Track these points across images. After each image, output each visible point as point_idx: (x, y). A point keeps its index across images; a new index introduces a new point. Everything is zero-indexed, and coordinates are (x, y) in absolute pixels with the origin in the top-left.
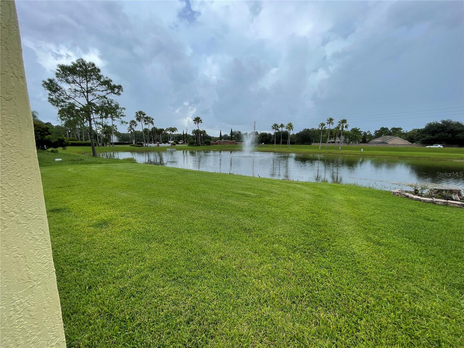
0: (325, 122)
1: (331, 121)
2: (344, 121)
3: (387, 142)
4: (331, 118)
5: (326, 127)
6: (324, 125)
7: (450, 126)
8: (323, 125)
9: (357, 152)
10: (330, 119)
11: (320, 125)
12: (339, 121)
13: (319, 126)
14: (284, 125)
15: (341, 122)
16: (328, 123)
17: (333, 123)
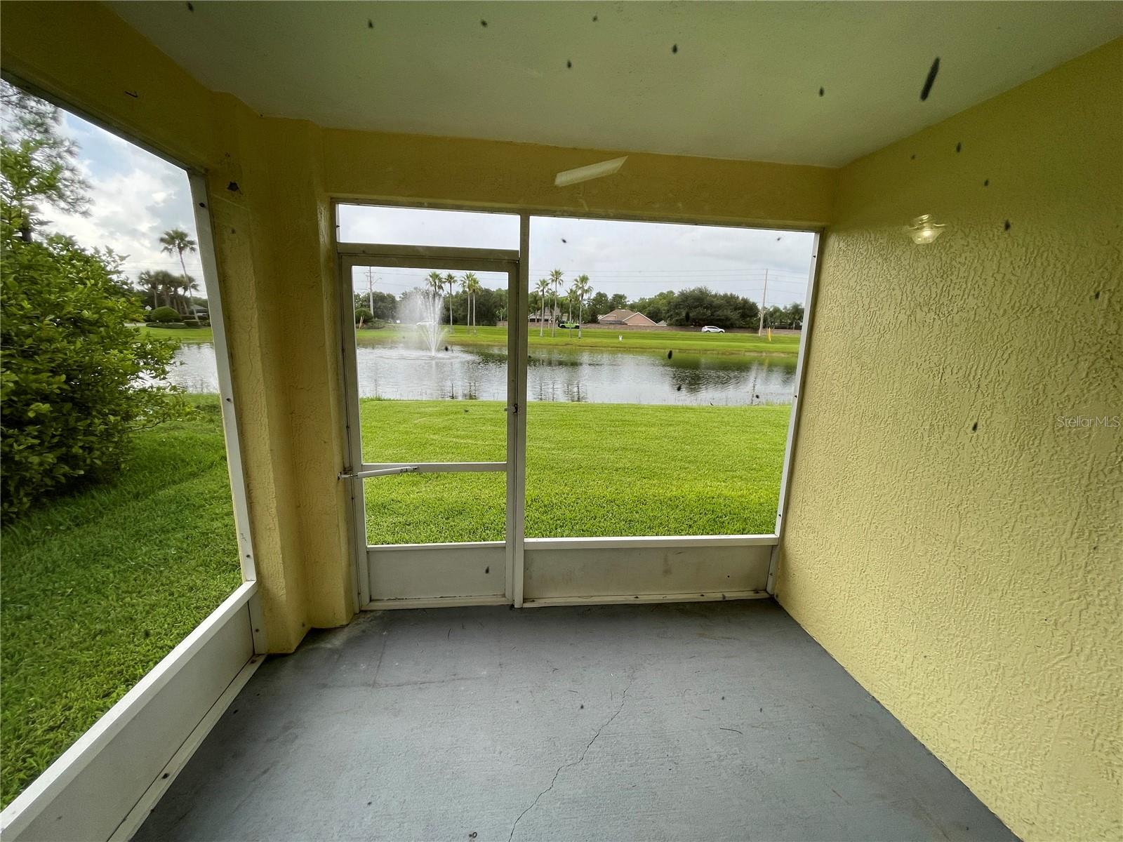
0: (548, 278)
1: (557, 275)
2: (584, 279)
3: (625, 322)
4: (558, 270)
5: (550, 290)
6: (547, 284)
8: (544, 283)
9: (614, 343)
10: (556, 272)
11: (540, 283)
12: (575, 278)
13: (538, 286)
14: (455, 279)
15: (578, 279)
16: (553, 281)
17: (562, 281)
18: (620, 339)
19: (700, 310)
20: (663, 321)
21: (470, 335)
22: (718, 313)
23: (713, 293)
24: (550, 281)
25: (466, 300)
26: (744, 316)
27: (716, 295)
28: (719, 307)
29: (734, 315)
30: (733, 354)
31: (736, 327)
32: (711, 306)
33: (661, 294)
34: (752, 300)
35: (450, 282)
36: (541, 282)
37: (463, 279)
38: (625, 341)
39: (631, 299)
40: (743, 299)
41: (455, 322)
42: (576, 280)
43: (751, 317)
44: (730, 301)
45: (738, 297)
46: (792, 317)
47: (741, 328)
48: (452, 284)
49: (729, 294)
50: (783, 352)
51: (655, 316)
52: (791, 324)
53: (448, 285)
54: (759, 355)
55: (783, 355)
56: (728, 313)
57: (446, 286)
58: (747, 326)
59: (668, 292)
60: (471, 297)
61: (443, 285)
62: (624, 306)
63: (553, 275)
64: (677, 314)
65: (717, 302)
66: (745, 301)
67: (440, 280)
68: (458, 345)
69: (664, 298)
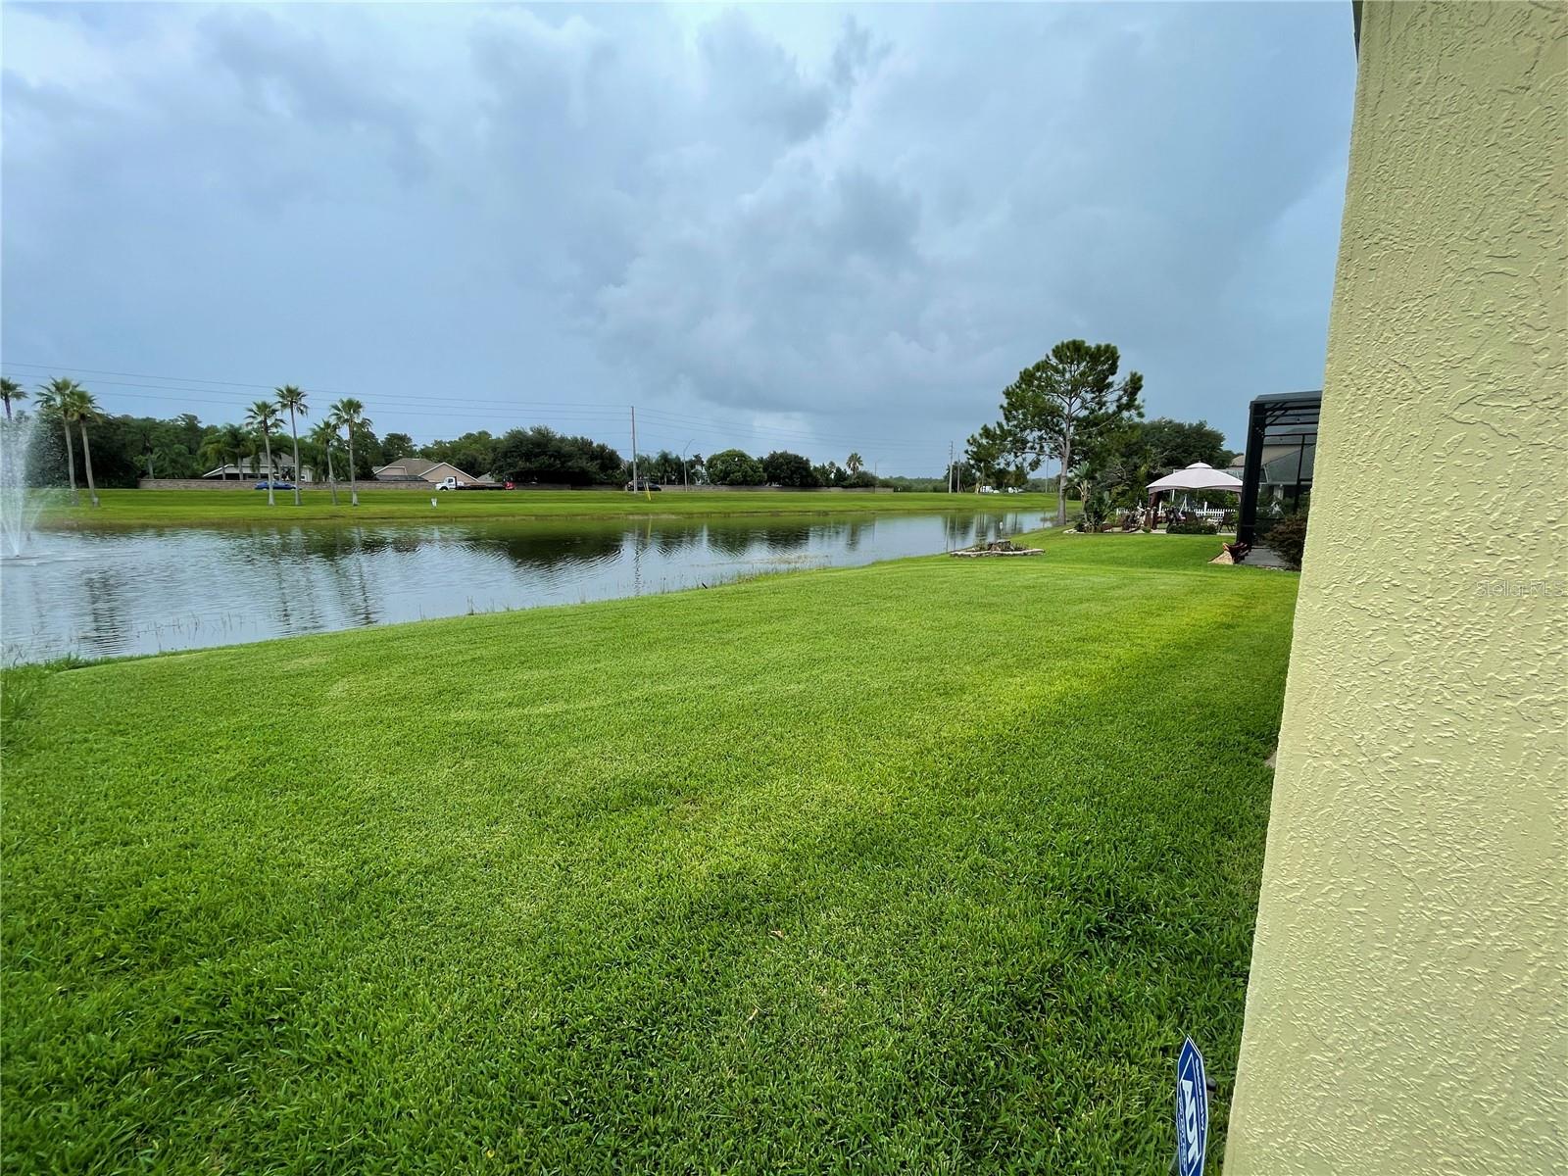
0: (273, 400)
1: (291, 397)
2: (355, 406)
3: (425, 478)
4: (293, 386)
5: (282, 421)
6: (272, 412)
7: (553, 443)
8: (264, 409)
9: (425, 511)
10: (289, 390)
11: (255, 408)
12: (333, 403)
13: (252, 414)
15: (340, 406)
16: (284, 406)
17: (305, 406)
18: (434, 503)
19: (545, 459)
20: (487, 476)
22: (570, 464)
23: (558, 436)
24: (278, 406)
26: (603, 468)
27: (563, 440)
28: (570, 456)
29: (592, 467)
30: (612, 518)
31: (596, 483)
32: (558, 454)
33: (469, 436)
34: (610, 447)
35: (5, 398)
36: (258, 407)
37: (45, 392)
38: (443, 507)
39: (419, 443)
40: (598, 446)
42: (336, 408)
43: (613, 468)
44: (584, 448)
45: (591, 443)
46: (662, 468)
47: (602, 484)
49: (579, 437)
50: (673, 514)
51: (471, 467)
52: (662, 478)
54: (646, 517)
55: (674, 517)
56: (584, 463)
58: (610, 481)
59: (480, 433)
62: (411, 454)
63: (283, 397)
64: (510, 465)
65: (567, 449)
66: (602, 448)
69: (476, 442)
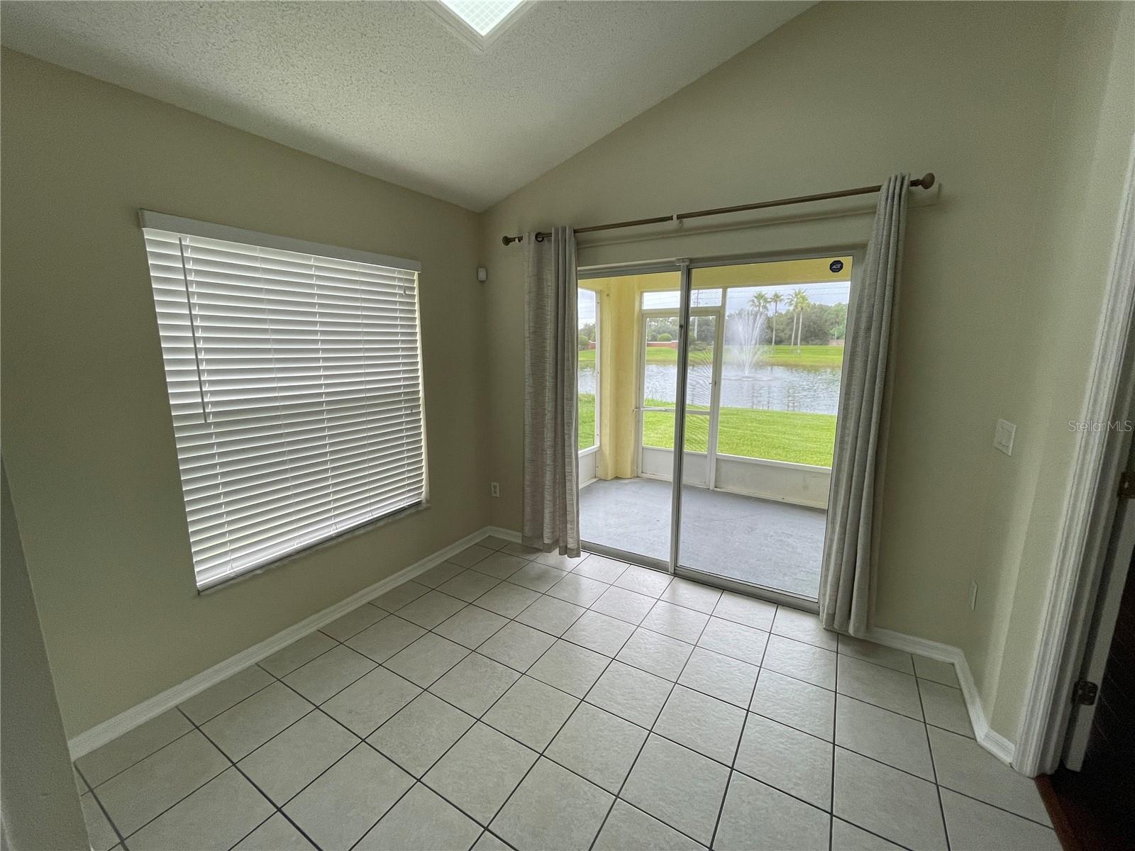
14: (782, 297)
21: (793, 356)
25: (792, 319)
35: (776, 302)
37: (790, 295)
41: (779, 342)
48: (778, 302)
53: (773, 304)
57: (771, 306)
60: (799, 315)
61: (768, 305)
67: (766, 301)
68: (782, 365)
